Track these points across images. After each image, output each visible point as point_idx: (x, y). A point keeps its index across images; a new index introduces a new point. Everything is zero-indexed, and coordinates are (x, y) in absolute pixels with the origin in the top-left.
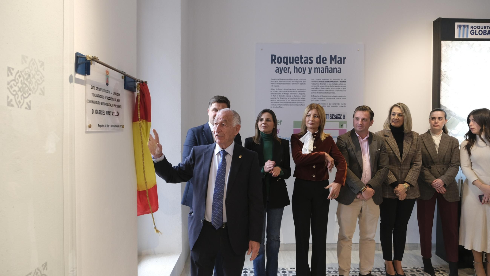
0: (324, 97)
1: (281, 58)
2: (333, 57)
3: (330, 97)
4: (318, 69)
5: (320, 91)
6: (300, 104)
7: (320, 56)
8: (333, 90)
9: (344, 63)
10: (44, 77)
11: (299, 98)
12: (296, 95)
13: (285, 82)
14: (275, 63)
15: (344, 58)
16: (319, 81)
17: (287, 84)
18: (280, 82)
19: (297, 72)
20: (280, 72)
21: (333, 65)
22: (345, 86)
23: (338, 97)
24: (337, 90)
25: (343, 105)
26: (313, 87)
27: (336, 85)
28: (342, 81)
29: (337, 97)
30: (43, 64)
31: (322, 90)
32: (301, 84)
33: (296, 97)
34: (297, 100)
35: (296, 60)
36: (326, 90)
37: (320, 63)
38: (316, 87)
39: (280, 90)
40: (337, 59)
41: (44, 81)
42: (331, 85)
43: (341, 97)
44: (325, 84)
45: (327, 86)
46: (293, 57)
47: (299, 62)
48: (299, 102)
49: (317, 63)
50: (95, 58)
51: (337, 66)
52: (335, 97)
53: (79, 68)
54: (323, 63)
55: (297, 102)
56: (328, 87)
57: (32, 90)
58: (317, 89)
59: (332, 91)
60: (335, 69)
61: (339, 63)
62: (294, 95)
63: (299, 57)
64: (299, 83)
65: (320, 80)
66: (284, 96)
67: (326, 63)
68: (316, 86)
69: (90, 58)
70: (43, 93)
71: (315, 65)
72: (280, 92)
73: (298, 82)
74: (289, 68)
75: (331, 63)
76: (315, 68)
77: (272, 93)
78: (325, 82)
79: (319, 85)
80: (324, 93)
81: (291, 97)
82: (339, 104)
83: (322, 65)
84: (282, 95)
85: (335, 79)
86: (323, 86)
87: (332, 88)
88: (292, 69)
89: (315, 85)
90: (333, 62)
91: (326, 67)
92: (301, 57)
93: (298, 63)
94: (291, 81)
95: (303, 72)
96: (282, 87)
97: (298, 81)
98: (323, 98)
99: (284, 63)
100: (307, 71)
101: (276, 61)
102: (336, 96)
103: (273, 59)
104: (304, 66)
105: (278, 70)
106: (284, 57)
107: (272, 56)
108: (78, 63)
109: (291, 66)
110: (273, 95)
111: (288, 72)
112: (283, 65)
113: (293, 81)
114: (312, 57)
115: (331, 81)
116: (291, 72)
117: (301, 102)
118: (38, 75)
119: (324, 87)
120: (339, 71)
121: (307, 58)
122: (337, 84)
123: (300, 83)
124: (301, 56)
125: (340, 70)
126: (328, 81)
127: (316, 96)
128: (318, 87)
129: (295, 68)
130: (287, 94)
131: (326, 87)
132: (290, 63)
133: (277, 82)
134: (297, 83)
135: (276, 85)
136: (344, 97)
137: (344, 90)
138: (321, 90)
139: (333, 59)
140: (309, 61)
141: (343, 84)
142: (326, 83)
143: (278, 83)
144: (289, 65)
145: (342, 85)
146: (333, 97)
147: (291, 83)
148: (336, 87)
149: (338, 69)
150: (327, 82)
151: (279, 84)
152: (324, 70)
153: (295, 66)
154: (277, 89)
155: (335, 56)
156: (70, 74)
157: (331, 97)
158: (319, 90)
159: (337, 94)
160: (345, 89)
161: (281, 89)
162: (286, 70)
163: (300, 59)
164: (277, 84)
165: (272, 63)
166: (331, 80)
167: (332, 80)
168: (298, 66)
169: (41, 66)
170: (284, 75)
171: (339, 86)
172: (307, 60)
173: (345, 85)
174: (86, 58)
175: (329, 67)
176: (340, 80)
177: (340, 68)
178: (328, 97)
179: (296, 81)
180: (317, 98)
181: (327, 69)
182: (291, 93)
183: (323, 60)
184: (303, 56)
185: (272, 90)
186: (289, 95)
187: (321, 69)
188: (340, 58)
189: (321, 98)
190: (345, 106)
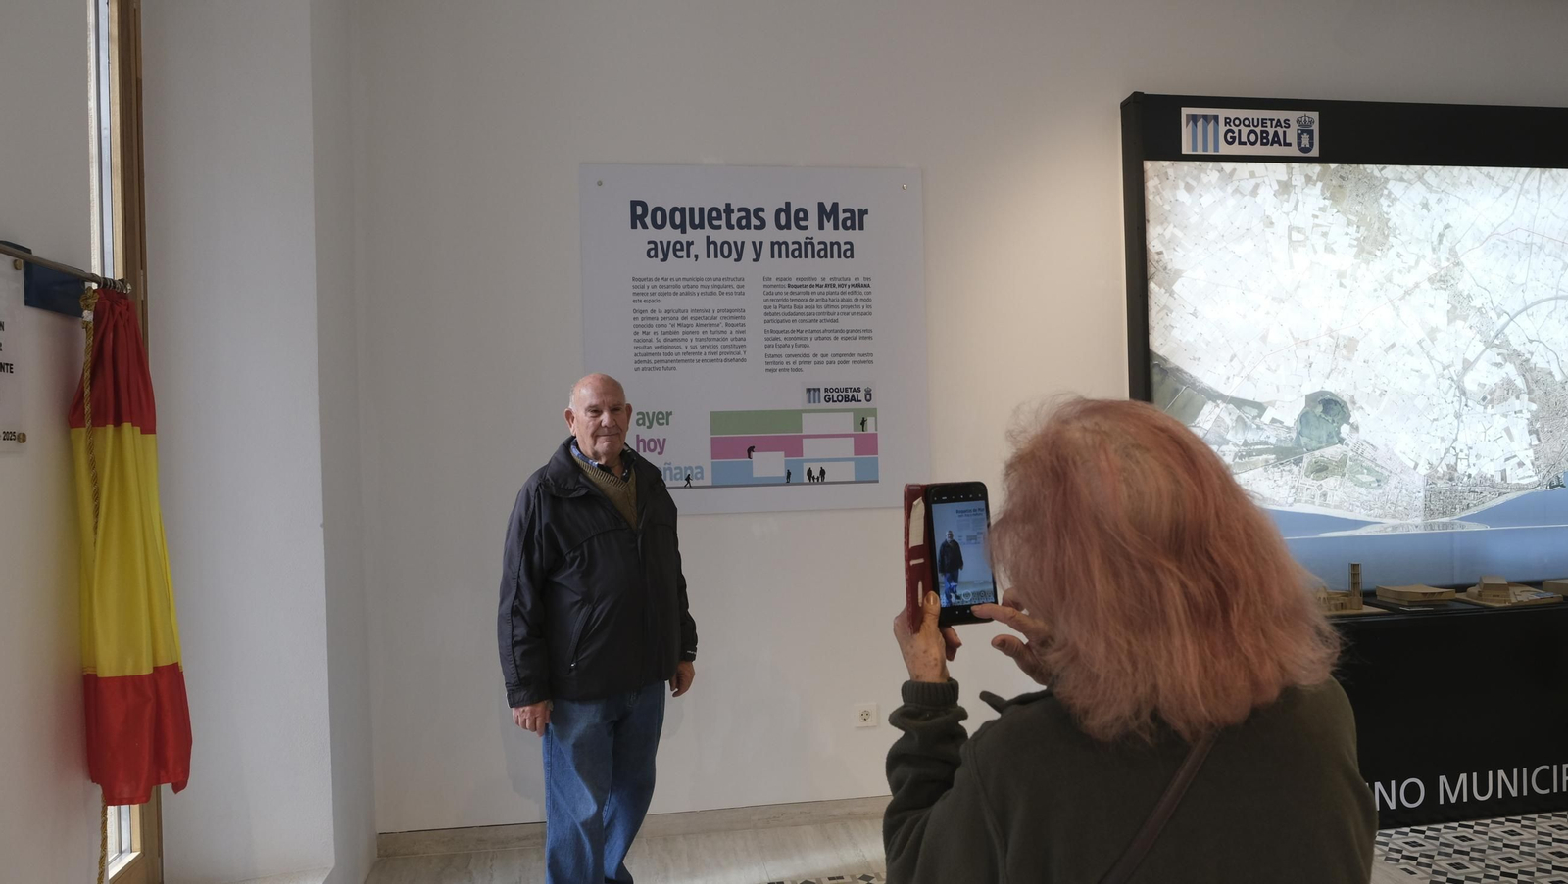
0: (804, 335)
1: (662, 210)
2: (828, 208)
3: (822, 335)
4: (783, 246)
5: (790, 314)
6: (730, 358)
7: (788, 204)
8: (831, 311)
9: (861, 228)
12: (714, 329)
13: (678, 287)
14: (645, 226)
15: (863, 212)
16: (786, 283)
17: (687, 294)
18: (661, 286)
19: (716, 256)
20: (661, 255)
21: (830, 234)
22: (869, 300)
23: (850, 335)
24: (845, 310)
25: (863, 359)
26: (768, 304)
27: (840, 297)
28: (855, 282)
29: (845, 335)
31: (797, 311)
32: (731, 294)
33: (716, 336)
34: (720, 343)
35: (711, 217)
36: (809, 311)
37: (788, 227)
38: (777, 304)
39: (664, 315)
40: (842, 216)
42: (825, 297)
43: (858, 334)
44: (806, 293)
45: (812, 300)
46: (701, 210)
47: (723, 223)
48: (727, 350)
49: (779, 227)
51: (842, 236)
52: (839, 335)
54: (800, 228)
55: (720, 350)
56: (815, 304)
58: (781, 311)
59: (829, 314)
60: (836, 247)
61: (845, 228)
62: (708, 329)
63: (722, 207)
64: (723, 290)
65: (790, 279)
66: (676, 333)
67: (805, 228)
68: (779, 300)
71: (771, 233)
72: (664, 319)
73: (719, 287)
74: (690, 244)
75: (821, 227)
76: (773, 244)
77: (639, 322)
78: (806, 286)
79: (789, 297)
80: (802, 321)
81: (701, 336)
82: (852, 355)
83: (793, 235)
84: (669, 328)
85: (835, 279)
86: (799, 300)
87: (827, 307)
88: (699, 248)
89: (774, 297)
90: (829, 225)
91: (808, 240)
92: (729, 210)
93: (719, 227)
94: (699, 283)
95: (734, 255)
96: (669, 302)
97: (721, 283)
98: (801, 339)
99: (674, 226)
100: (749, 253)
101: (648, 221)
102: (842, 331)
103: (639, 214)
104: (736, 235)
105: (655, 250)
106: (674, 210)
107: (634, 204)
109: (698, 237)
110: (640, 330)
111: (688, 256)
112: (669, 234)
113: (704, 283)
114: (762, 210)
115: (824, 283)
116: (696, 256)
117: (733, 350)
119: (803, 304)
120: (848, 253)
121: (746, 210)
122: (843, 293)
123: (728, 290)
124: (728, 205)
125: (851, 249)
126: (814, 283)
127: (778, 332)
128: (785, 304)
129: (709, 242)
130: (688, 326)
131: (809, 304)
132: (694, 227)
133: (653, 287)
134: (717, 290)
135: (649, 297)
136: (866, 335)
137: (866, 310)
138: (792, 311)
139: (827, 213)
140: (754, 222)
141: (860, 293)
142: (810, 290)
143: (658, 290)
144: (691, 234)
145: (859, 297)
146: (832, 335)
147: (700, 290)
148: (840, 304)
149: (844, 247)
150: (812, 286)
151: (660, 294)
152: (800, 251)
153: (708, 238)
154: (653, 311)
155: (835, 205)
157: (827, 335)
158: (787, 311)
159: (846, 323)
160: (869, 307)
161: (668, 312)
162: (682, 249)
163: (724, 216)
164: (653, 294)
165: (634, 226)
166: (824, 279)
167: (828, 282)
168: (721, 235)
170: (675, 267)
171: (848, 300)
172: (748, 218)
173: (866, 297)
175: (816, 241)
176: (853, 282)
177: (851, 243)
178: (815, 335)
179: (714, 286)
180: (782, 336)
181: (809, 247)
182: (701, 322)
183: (797, 220)
184: (734, 207)
185: (638, 315)
186: (694, 329)
187: (791, 247)
188: (851, 211)
189: (797, 338)
190: (870, 362)
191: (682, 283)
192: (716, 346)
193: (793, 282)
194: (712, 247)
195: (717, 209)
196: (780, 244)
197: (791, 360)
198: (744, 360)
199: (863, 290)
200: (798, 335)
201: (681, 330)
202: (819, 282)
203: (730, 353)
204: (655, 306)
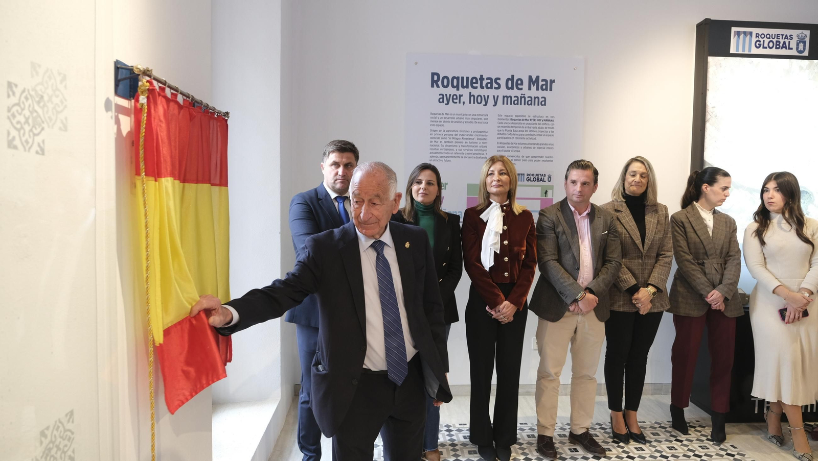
0: (517, 145)
1: (447, 78)
2: (534, 79)
3: (527, 146)
4: (509, 99)
5: (511, 135)
6: (479, 156)
7: (513, 76)
8: (532, 133)
9: (551, 90)
10: (66, 100)
11: (477, 146)
12: (471, 141)
13: (454, 118)
14: (438, 86)
15: (552, 82)
16: (510, 118)
17: (458, 122)
18: (445, 118)
19: (474, 103)
20: (445, 102)
21: (534, 93)
22: (553, 128)
23: (541, 146)
24: (540, 133)
25: (548, 159)
26: (500, 129)
27: (538, 126)
28: (547, 119)
29: (539, 146)
30: (64, 78)
31: (515, 133)
32: (481, 123)
33: (472, 145)
34: (473, 149)
35: (472, 82)
36: (521, 133)
37: (512, 88)
38: (504, 129)
39: (446, 133)
40: (541, 83)
41: (66, 107)
42: (530, 126)
43: (546, 146)
44: (520, 123)
45: (523, 127)
46: (468, 78)
47: (478, 85)
48: (477, 152)
49: (508, 88)
50: (148, 71)
51: (540, 94)
52: (536, 146)
53: (121, 86)
54: (518, 88)
55: (474, 152)
56: (524, 129)
57: (48, 120)
58: (506, 132)
59: (531, 135)
60: (537, 99)
61: (542, 90)
62: (468, 141)
63: (478, 77)
64: (477, 121)
65: (512, 116)
66: (451, 142)
67: (521, 89)
68: (505, 127)
69: (140, 71)
70: (65, 128)
71: (503, 91)
72: (445, 135)
73: (475, 119)
74: (461, 96)
75: (530, 89)
76: (504, 97)
77: (433, 136)
78: (520, 120)
79: (511, 125)
80: (517, 138)
81: (464, 144)
82: (542, 157)
83: (515, 93)
84: (448, 140)
85: (535, 116)
86: (516, 127)
87: (530, 131)
88: (465, 98)
89: (503, 125)
90: (534, 88)
91: (522, 96)
92: (482, 78)
93: (476, 88)
94: (465, 117)
95: (483, 103)
96: (449, 126)
97: (476, 117)
98: (516, 147)
99: (453, 86)
100: (491, 101)
101: (440, 83)
102: (538, 144)
103: (436, 80)
104: (485, 92)
105: (442, 99)
106: (454, 78)
107: (433, 74)
108: (119, 77)
109: (465, 92)
110: (433, 140)
111: (460, 103)
112: (451, 91)
113: (467, 117)
114: (499, 79)
115: (529, 118)
116: (464, 103)
117: (481, 152)
118: (57, 96)
119: (518, 129)
120: (543, 103)
121: (491, 79)
122: (539, 124)
123: (480, 121)
124: (481, 76)
125: (545, 101)
126: (524, 118)
127: (504, 143)
128: (508, 129)
129: (470, 96)
130: (458, 139)
131: (521, 129)
132: (463, 87)
133: (441, 118)
134: (473, 121)
135: (438, 123)
136: (551, 147)
137: (551, 134)
138: (512, 133)
139: (533, 82)
140: (495, 85)
141: (548, 124)
142: (522, 122)
143: (443, 120)
144: (462, 91)
145: (548, 126)
146: (532, 146)
147: (465, 120)
148: (537, 130)
149: (541, 100)
150: (523, 120)
151: (444, 122)
152: (518, 101)
153: (470, 93)
154: (440, 131)
155: (538, 77)
156: (107, 97)
157: (529, 146)
158: (509, 133)
159: (540, 140)
160: (553, 132)
161: (448, 131)
162: (456, 99)
163: (479, 82)
164: (441, 122)
165: (432, 86)
166: (529, 116)
167: (532, 118)
168: (476, 92)
169: (61, 82)
170: (453, 108)
171: (542, 128)
172: (491, 83)
173: (551, 126)
174: (132, 70)
175: (526, 96)
176: (545, 118)
177: (545, 98)
178: (524, 146)
179: (472, 119)
180: (506, 146)
181: (523, 99)
182: (464, 137)
183: (517, 84)
184: (485, 77)
185: (432, 132)
186: (461, 140)
187: (514, 99)
188: (546, 81)
189: (514, 147)
190: (552, 161)
191: (456, 117)
192: (471, 150)
193: (513, 118)
194: (472, 98)
195: (476, 78)
196: (507, 97)
199: (550, 123)
200: (514, 145)
201: (454, 141)
202: (527, 118)
203: (479, 154)
204: (441, 128)
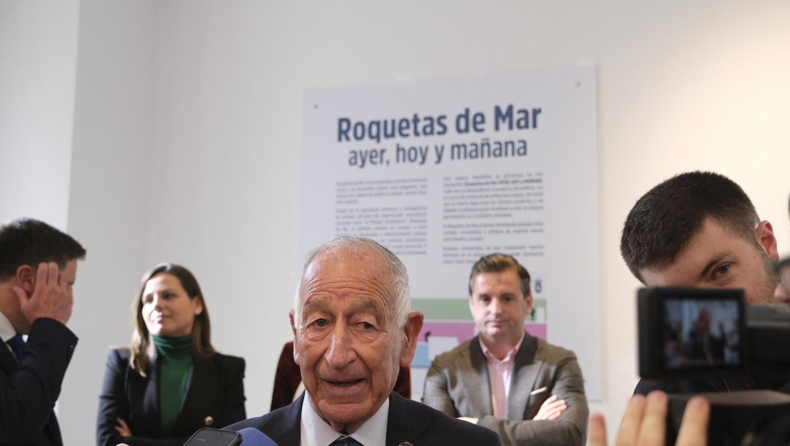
0: (478, 229)
1: (362, 124)
2: (504, 110)
3: (496, 229)
4: (462, 149)
5: (467, 210)
6: (413, 250)
7: (467, 111)
8: (504, 205)
9: (535, 126)
11: (409, 234)
12: (400, 225)
13: (371, 189)
14: (348, 139)
15: (536, 112)
16: (463, 182)
17: (380, 195)
18: (359, 189)
19: (404, 160)
20: (359, 162)
21: (505, 134)
22: (541, 194)
23: (521, 228)
24: (518, 205)
25: (535, 251)
26: (449, 201)
27: (513, 192)
28: (529, 178)
29: (516, 228)
31: (473, 207)
32: (414, 193)
33: (402, 231)
34: (404, 238)
35: (401, 127)
36: (484, 206)
37: (467, 130)
38: (455, 201)
39: (360, 213)
40: (516, 116)
42: (500, 193)
43: (529, 228)
44: (482, 190)
45: (487, 196)
46: (393, 122)
47: (411, 131)
48: (411, 243)
49: (459, 131)
51: (516, 135)
52: (512, 228)
54: (476, 130)
55: (404, 243)
56: (489, 200)
58: (458, 207)
59: (502, 209)
60: (510, 147)
61: (519, 127)
62: (395, 225)
63: (410, 118)
64: (410, 190)
65: (466, 178)
66: (369, 229)
67: (482, 130)
68: (456, 198)
71: (452, 137)
72: (360, 217)
73: (406, 187)
74: (383, 151)
75: (497, 128)
76: (453, 147)
77: (341, 220)
78: (481, 184)
79: (466, 194)
80: (477, 216)
81: (389, 231)
82: (523, 247)
83: (472, 137)
84: (364, 225)
85: (508, 176)
86: (475, 197)
87: (501, 202)
88: (390, 155)
89: (453, 195)
90: (504, 126)
91: (485, 142)
92: (416, 120)
93: (407, 136)
94: (389, 185)
95: (419, 159)
96: (365, 203)
97: (407, 184)
98: (475, 232)
99: (371, 137)
100: (432, 156)
101: (351, 134)
102: (514, 225)
103: (344, 129)
104: (422, 141)
105: (358, 159)
106: (372, 123)
107: (341, 121)
109: (389, 145)
110: (341, 227)
111: (381, 161)
112: (367, 144)
113: (394, 185)
114: (444, 117)
115: (497, 180)
116: (388, 162)
117: (416, 243)
119: (479, 200)
120: (522, 151)
121: (431, 119)
122: (516, 189)
123: (414, 190)
124: (416, 116)
125: (525, 147)
126: (489, 180)
127: (455, 226)
128: (461, 201)
129: (399, 149)
130: (379, 222)
131: (484, 200)
132: (386, 136)
133: (353, 190)
134: (403, 191)
135: (349, 199)
136: (538, 228)
137: (538, 204)
138: (469, 207)
139: (503, 115)
140: (437, 128)
141: (533, 188)
142: (485, 187)
143: (356, 192)
144: (386, 143)
145: (531, 192)
146: (505, 229)
147: (390, 191)
148: (513, 199)
149: (517, 146)
150: (487, 183)
151: (359, 195)
152: (477, 152)
153: (398, 146)
154: (351, 211)
155: (510, 109)
157: (500, 228)
158: (464, 207)
159: (518, 217)
160: (541, 201)
161: (363, 211)
162: (376, 156)
163: (412, 125)
164: (352, 196)
165: (340, 139)
166: (498, 176)
167: (502, 178)
168: (406, 143)
170: (372, 172)
171: (521, 195)
172: (432, 125)
173: (537, 191)
175: (491, 142)
176: (526, 177)
177: (524, 142)
178: (489, 229)
179: (402, 187)
180: (459, 230)
181: (486, 148)
182: (391, 219)
183: (475, 123)
184: (421, 116)
185: (340, 215)
186: (383, 225)
187: (469, 148)
188: (525, 112)
189: (471, 232)
190: (541, 254)
191: (375, 186)
192: (401, 240)
193: (471, 180)
194: (401, 153)
195: (406, 120)
196: (459, 147)
197: (467, 252)
198: (424, 253)
199: (535, 185)
200: (472, 229)
201: (373, 226)
202: (494, 179)
203: (413, 246)
204: (353, 206)
